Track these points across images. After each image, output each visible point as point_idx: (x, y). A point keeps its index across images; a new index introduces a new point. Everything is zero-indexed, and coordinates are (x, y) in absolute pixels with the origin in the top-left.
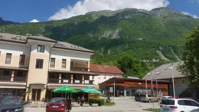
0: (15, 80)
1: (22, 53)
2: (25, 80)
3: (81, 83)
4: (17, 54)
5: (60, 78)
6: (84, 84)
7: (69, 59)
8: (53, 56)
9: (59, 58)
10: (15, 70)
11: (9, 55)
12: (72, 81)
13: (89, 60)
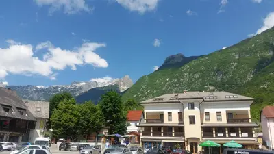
0: (175, 136)
1: (179, 111)
2: (183, 135)
3: (238, 136)
4: (175, 112)
5: (214, 132)
6: (242, 137)
7: (224, 111)
8: (206, 110)
9: (213, 111)
10: (175, 127)
11: (170, 114)
12: (227, 135)
13: (249, 109)
